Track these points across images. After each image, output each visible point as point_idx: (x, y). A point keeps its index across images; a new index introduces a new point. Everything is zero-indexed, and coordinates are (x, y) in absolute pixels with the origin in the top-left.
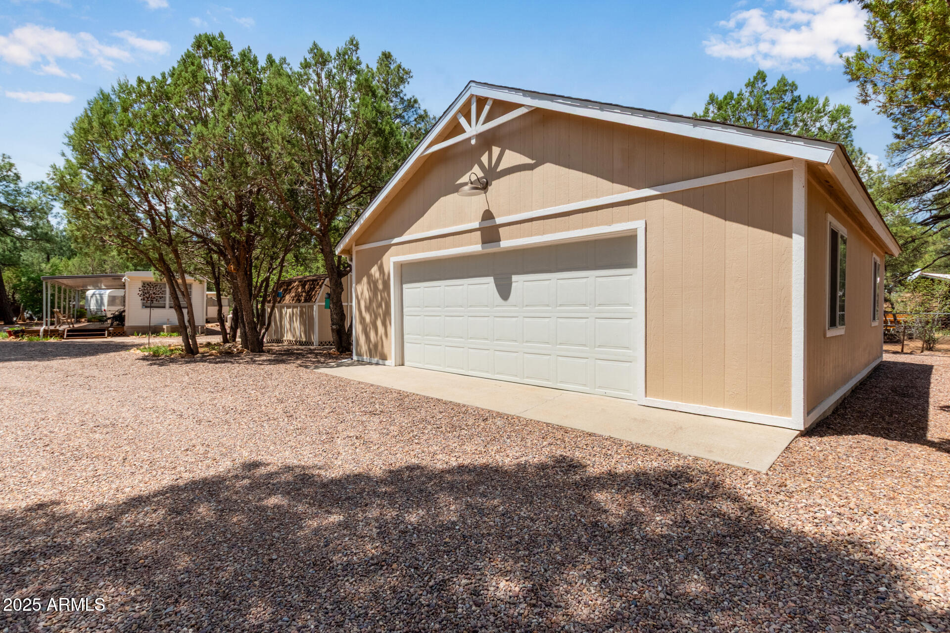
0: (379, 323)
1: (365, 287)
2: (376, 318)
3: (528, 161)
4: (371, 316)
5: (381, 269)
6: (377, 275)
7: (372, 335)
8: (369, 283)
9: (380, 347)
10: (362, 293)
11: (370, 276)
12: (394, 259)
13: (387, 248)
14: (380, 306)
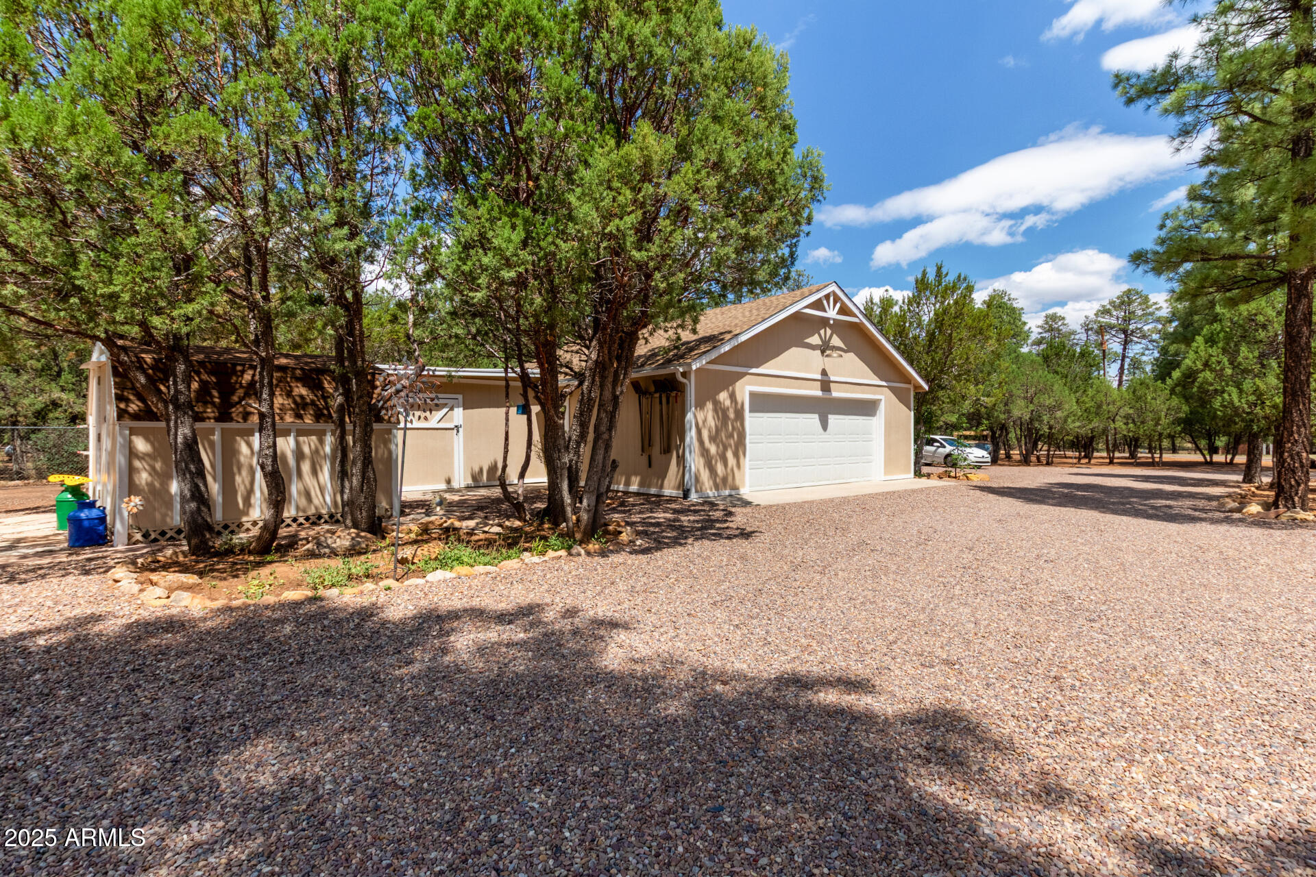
0: (729, 455)
1: (710, 415)
2: (725, 449)
3: (842, 346)
4: (718, 447)
5: (733, 396)
6: (728, 403)
7: (720, 469)
8: (715, 410)
9: (730, 479)
10: (705, 421)
11: (716, 403)
12: (749, 388)
13: (741, 375)
14: (731, 436)
